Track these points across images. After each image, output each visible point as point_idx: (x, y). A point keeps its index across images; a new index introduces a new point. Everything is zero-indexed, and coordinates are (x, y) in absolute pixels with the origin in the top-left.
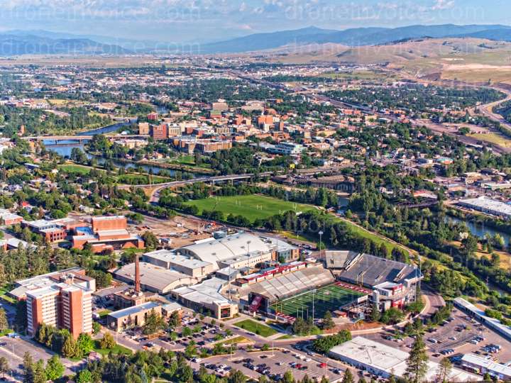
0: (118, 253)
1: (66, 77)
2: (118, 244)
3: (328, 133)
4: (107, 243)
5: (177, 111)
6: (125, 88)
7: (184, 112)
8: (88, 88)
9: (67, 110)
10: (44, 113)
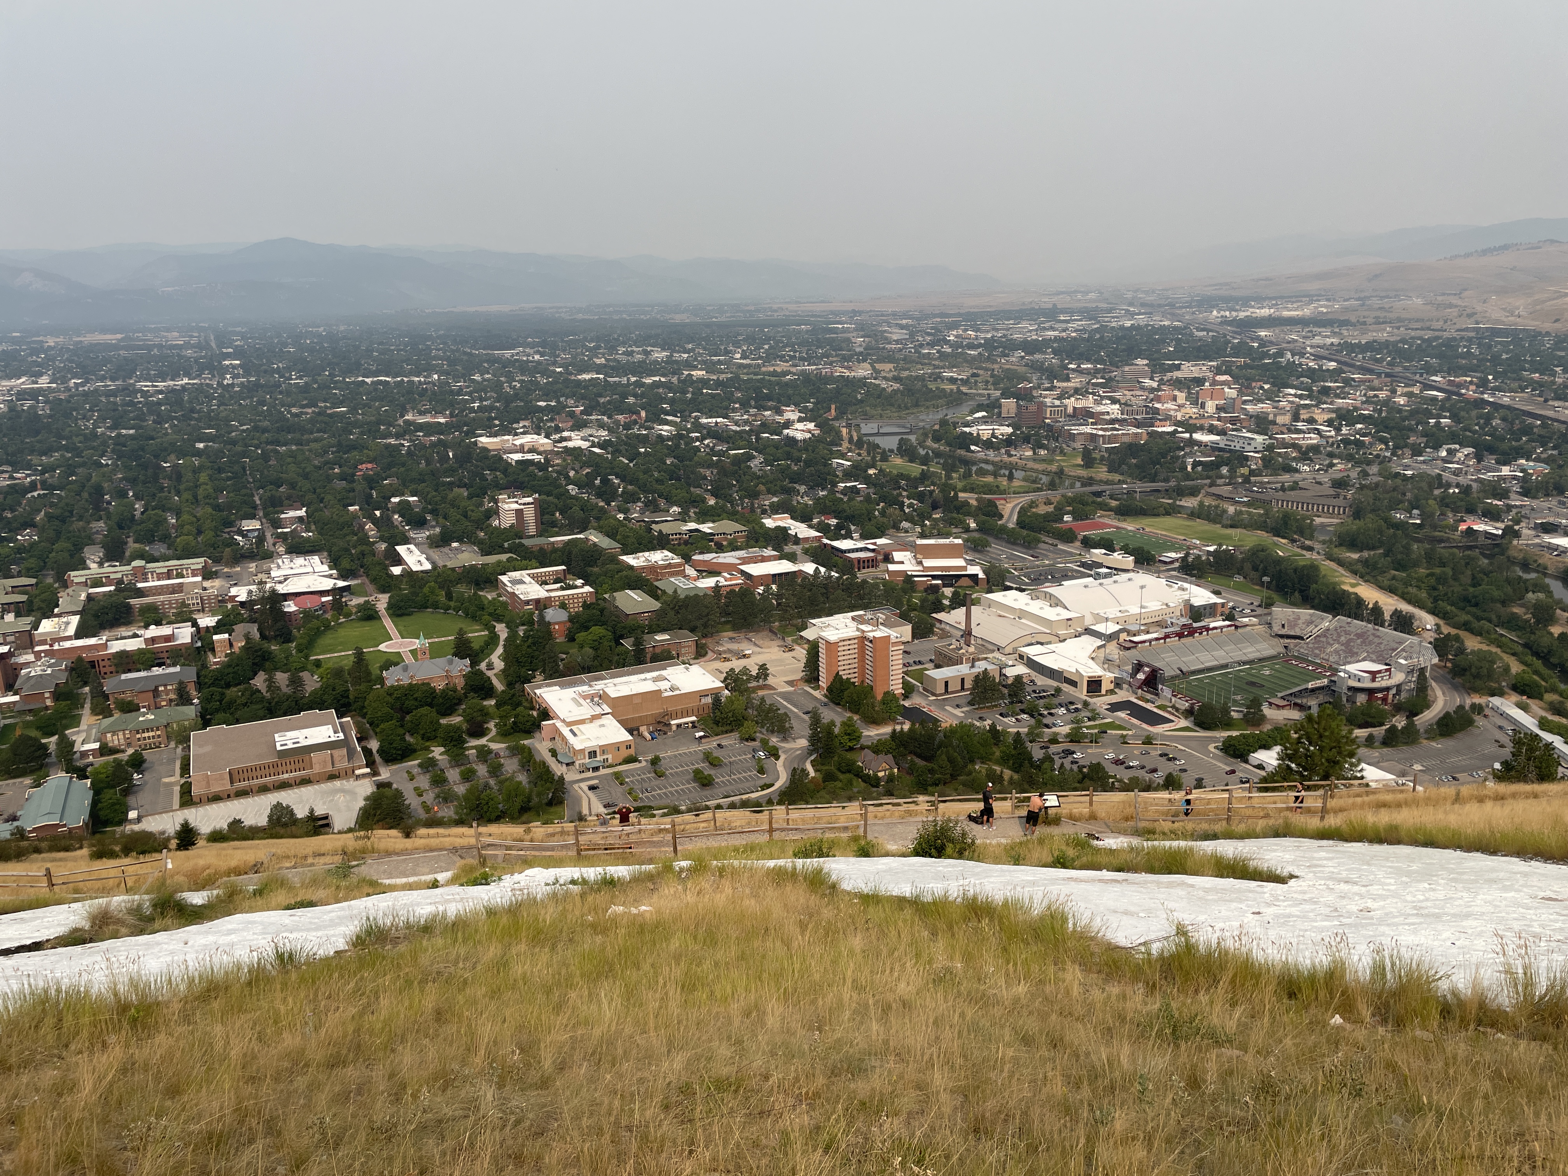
0: (948, 591)
1: (902, 327)
2: (950, 579)
3: (1321, 417)
4: (934, 577)
5: (1068, 379)
6: (989, 344)
7: (1075, 382)
8: (931, 345)
9: (896, 379)
10: (865, 384)
